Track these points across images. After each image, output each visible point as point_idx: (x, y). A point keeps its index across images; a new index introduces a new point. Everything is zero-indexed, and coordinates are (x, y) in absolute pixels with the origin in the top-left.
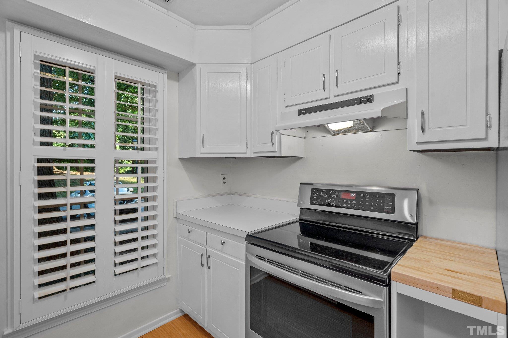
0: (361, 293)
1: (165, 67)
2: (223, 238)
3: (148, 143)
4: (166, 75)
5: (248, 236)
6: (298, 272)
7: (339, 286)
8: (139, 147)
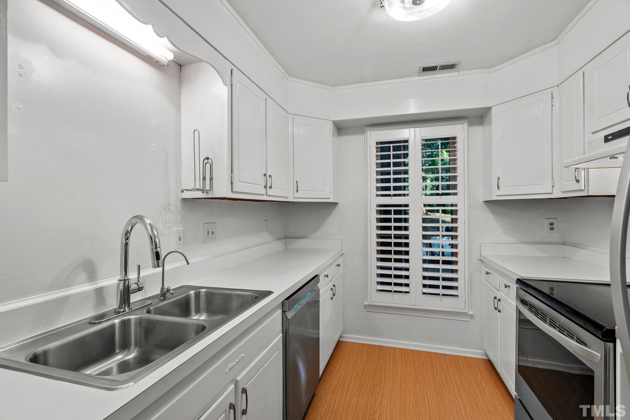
0: (586, 344)
1: (466, 117)
2: (509, 282)
3: (454, 188)
4: (466, 125)
5: (518, 279)
6: (547, 319)
7: (571, 335)
8: (440, 193)
